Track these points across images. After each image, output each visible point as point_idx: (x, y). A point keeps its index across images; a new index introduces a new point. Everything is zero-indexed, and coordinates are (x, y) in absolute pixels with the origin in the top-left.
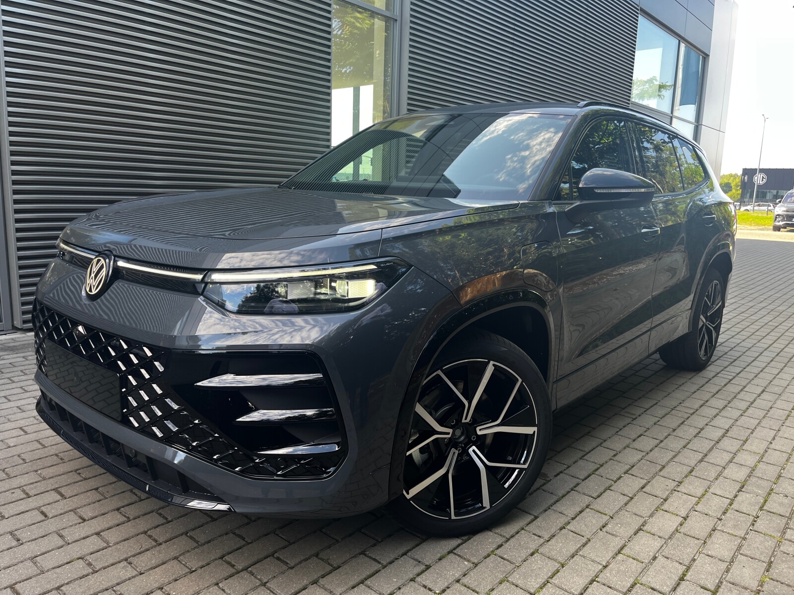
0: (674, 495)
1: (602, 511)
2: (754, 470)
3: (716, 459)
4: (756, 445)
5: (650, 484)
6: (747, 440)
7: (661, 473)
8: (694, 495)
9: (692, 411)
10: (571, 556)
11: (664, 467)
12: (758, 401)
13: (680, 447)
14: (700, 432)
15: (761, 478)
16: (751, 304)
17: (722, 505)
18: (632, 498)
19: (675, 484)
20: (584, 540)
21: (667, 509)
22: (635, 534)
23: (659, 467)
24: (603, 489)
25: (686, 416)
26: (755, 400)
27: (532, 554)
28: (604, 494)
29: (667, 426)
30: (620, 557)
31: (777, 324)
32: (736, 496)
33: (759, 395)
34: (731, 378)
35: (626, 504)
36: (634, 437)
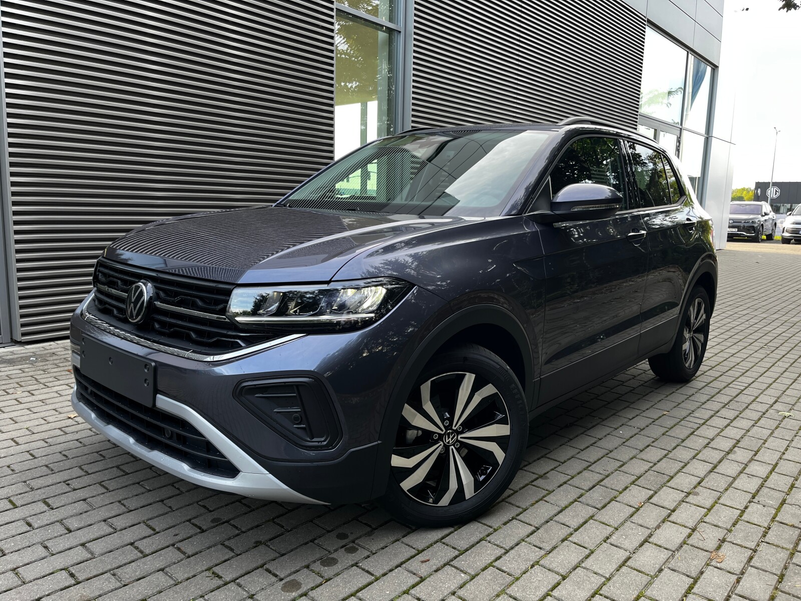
0: (682, 506)
1: (606, 522)
2: (765, 481)
3: (726, 470)
4: (767, 456)
5: (657, 495)
6: (758, 451)
7: (669, 484)
8: (703, 506)
9: (702, 421)
10: (572, 568)
11: (672, 477)
12: (771, 411)
13: (689, 458)
14: (709, 443)
15: (773, 489)
16: (764, 315)
17: (733, 516)
18: (638, 510)
19: (683, 496)
20: (587, 552)
21: (675, 521)
22: (641, 545)
23: (667, 478)
24: (608, 500)
25: (696, 426)
26: (767, 411)
27: (532, 566)
28: (609, 505)
29: (676, 436)
30: (624, 569)
31: (790, 335)
32: (746, 508)
33: (772, 406)
34: (742, 388)
35: (632, 516)
36: (641, 448)
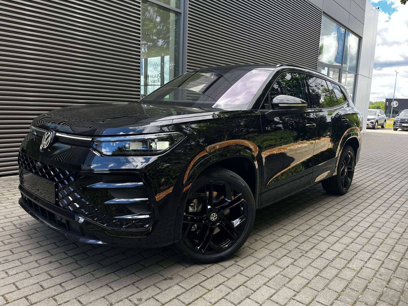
2: (350, 283)
3: (327, 274)
4: (356, 264)
5: (277, 293)
6: (351, 260)
7: (287, 285)
9: (322, 239)
11: (291, 280)
12: (365, 232)
13: (306, 265)
14: (322, 254)
15: (353, 290)
19: (294, 294)
23: (288, 280)
26: (363, 232)
29: (303, 249)
33: (367, 228)
34: (352, 216)
36: (279, 257)
